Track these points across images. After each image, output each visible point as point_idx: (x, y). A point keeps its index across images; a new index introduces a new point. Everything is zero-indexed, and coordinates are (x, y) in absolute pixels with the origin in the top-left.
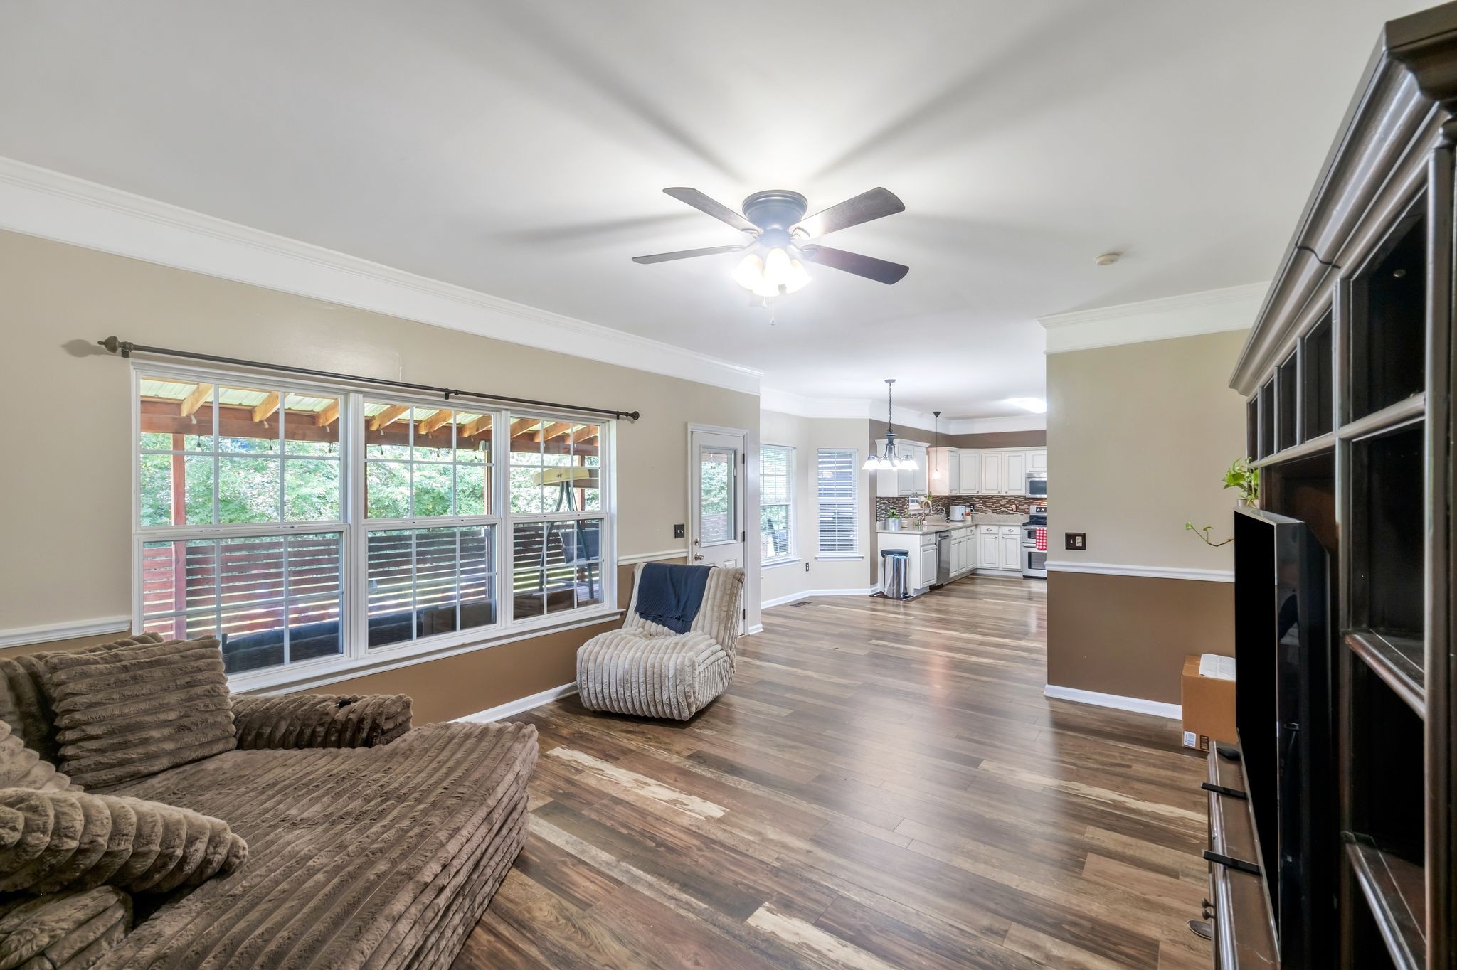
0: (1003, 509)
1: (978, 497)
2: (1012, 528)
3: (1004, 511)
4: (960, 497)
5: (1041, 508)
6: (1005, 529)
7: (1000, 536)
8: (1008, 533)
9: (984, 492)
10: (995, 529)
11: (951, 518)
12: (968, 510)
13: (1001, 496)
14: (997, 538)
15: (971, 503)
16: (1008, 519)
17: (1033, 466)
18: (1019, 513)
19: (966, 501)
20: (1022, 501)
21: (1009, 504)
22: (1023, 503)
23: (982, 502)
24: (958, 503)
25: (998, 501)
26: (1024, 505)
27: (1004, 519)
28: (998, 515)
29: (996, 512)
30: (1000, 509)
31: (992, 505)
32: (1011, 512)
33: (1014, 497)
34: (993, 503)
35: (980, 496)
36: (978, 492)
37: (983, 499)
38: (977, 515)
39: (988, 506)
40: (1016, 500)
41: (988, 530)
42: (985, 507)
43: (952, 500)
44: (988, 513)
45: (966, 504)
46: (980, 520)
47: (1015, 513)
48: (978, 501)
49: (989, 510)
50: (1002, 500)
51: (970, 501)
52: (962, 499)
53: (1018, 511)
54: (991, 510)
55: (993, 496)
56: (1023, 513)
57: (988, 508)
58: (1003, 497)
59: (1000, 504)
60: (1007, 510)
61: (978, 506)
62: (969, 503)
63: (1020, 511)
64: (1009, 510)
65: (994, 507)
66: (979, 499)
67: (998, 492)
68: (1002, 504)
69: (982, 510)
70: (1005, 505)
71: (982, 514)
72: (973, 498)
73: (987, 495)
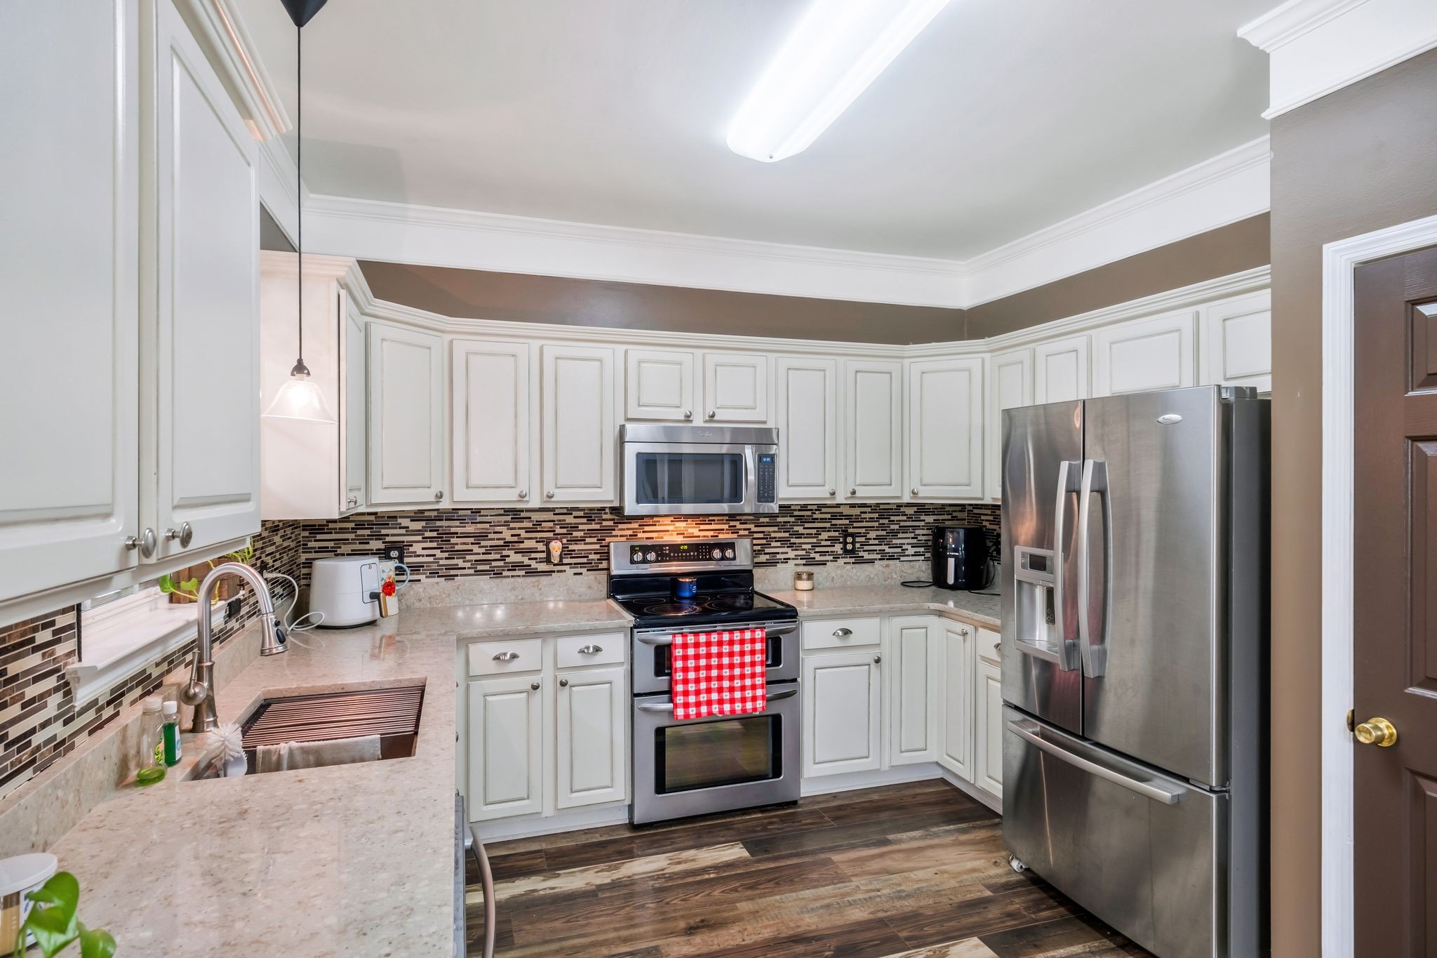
0: (514, 558)
1: (418, 516)
2: (591, 642)
3: (515, 566)
5: (645, 549)
6: (568, 647)
7: (547, 679)
8: (579, 660)
9: (462, 496)
10: (527, 652)
12: (386, 571)
13: (512, 511)
14: (535, 688)
15: (388, 539)
16: (537, 595)
17: (639, 398)
18: (570, 571)
19: (368, 532)
20: (581, 527)
21: (537, 538)
22: (581, 534)
23: (434, 534)
24: (331, 544)
25: (497, 529)
26: (588, 540)
27: (520, 597)
28: (498, 580)
29: (487, 567)
30: (503, 558)
31: (472, 544)
32: (543, 567)
33: (557, 511)
34: (482, 536)
35: (426, 514)
36: (441, 497)
37: (438, 523)
38: (416, 586)
39: (457, 548)
40: (560, 521)
41: (497, 658)
42: (446, 555)
43: (303, 530)
44: (457, 576)
45: (367, 547)
46: (429, 605)
47: (558, 571)
48: (419, 531)
49: (460, 563)
50: (512, 525)
51: (384, 532)
52: (352, 525)
53: (565, 561)
54: (468, 565)
55: (477, 511)
56: (584, 571)
57: (457, 558)
58: (515, 514)
59: (505, 539)
60: (529, 559)
61: (420, 552)
62: (380, 539)
63: (571, 564)
64: (536, 559)
65: (483, 550)
66: (423, 523)
67: (520, 496)
68: (509, 538)
69: (434, 566)
70: (523, 542)
71: (437, 583)
72: (399, 520)
73: (453, 509)
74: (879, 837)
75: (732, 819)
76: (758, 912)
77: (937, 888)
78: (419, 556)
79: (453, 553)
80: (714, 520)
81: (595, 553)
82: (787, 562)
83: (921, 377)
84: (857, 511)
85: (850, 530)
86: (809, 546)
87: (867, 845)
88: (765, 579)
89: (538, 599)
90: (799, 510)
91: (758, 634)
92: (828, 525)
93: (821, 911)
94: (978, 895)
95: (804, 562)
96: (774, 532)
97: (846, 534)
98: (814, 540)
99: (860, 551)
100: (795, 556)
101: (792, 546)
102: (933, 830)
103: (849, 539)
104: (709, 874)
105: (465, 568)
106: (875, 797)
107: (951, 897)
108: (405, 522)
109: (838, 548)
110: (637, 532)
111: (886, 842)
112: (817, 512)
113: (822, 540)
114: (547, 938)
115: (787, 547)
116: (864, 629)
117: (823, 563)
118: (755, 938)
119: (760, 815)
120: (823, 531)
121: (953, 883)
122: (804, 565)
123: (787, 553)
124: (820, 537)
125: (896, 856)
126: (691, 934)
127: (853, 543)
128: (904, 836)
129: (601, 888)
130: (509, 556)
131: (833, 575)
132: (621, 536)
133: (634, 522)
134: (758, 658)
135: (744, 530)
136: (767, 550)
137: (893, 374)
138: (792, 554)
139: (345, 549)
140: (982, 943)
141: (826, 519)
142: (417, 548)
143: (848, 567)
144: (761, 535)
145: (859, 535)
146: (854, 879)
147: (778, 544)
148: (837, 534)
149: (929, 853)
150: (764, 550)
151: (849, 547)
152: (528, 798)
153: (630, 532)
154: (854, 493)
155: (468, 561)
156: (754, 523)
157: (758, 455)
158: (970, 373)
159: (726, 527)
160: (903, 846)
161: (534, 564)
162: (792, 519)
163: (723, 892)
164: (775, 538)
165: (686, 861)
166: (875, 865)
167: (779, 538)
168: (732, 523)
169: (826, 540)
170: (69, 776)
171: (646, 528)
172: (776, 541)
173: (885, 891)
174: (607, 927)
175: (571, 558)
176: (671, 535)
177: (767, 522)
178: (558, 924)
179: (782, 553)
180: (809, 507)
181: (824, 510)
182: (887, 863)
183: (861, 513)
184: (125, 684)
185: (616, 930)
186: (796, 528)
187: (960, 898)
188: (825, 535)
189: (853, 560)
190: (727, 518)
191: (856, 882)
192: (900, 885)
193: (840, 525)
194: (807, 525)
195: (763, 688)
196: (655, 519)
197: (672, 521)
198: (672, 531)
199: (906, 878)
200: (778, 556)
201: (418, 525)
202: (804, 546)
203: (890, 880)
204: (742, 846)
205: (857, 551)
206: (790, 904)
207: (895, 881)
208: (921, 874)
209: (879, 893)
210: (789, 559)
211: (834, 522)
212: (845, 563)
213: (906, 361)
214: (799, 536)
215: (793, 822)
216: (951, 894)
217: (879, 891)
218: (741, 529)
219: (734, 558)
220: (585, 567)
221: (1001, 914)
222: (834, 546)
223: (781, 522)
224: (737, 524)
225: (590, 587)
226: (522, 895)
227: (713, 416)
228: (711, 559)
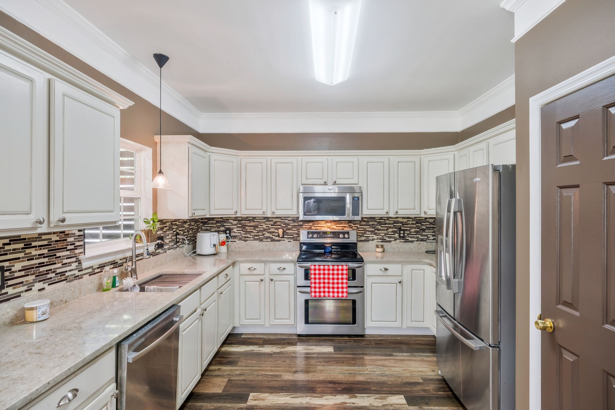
0: (267, 235)
1: (236, 219)
2: (283, 265)
3: (267, 238)
4: (213, 219)
5: (313, 233)
6: (274, 267)
7: (267, 278)
8: (278, 272)
9: (244, 212)
10: (259, 268)
11: (198, 251)
12: (223, 237)
13: (265, 218)
14: (262, 280)
15: (226, 227)
16: (274, 248)
17: (306, 177)
18: (287, 240)
19: (220, 224)
20: (291, 224)
21: (275, 228)
22: (291, 227)
23: (241, 226)
24: (209, 228)
25: (261, 224)
26: (293, 229)
27: (269, 249)
28: (261, 242)
29: (258, 238)
30: (263, 235)
31: (253, 229)
32: (277, 238)
33: (282, 218)
34: (255, 227)
35: (238, 218)
36: (237, 212)
37: (242, 222)
38: (234, 243)
39: (248, 230)
40: (283, 222)
41: (249, 269)
42: (244, 233)
43: (201, 223)
44: (248, 240)
45: (219, 229)
46: (238, 250)
47: (282, 240)
48: (236, 224)
49: (249, 236)
50: (266, 223)
51: (225, 224)
52: (215, 222)
53: (285, 236)
54: (252, 236)
55: (255, 218)
56: (292, 240)
57: (248, 234)
58: (267, 219)
59: (264, 228)
60: (272, 235)
61: (236, 231)
62: (224, 227)
63: (287, 238)
64: (275, 235)
65: (257, 232)
66: (237, 222)
67: (263, 212)
68: (265, 228)
69: (241, 237)
70: (270, 229)
71: (241, 242)
72: (230, 221)
73: (247, 217)
74: (390, 353)
75: (335, 338)
76: (323, 371)
77: (400, 375)
78: (236, 233)
79: (247, 232)
80: (342, 223)
81: (296, 234)
82: (374, 240)
83: (428, 163)
84: (405, 220)
85: (402, 228)
86: (384, 234)
87: (382, 355)
88: (363, 247)
89: (275, 250)
90: (379, 219)
91: (345, 267)
92: (392, 226)
93: (347, 375)
94: (417, 381)
95: (381, 240)
96: (368, 228)
97: (400, 229)
98: (386, 232)
99: (407, 237)
100: (377, 238)
101: (375, 234)
102: (415, 354)
103: (402, 232)
104: (314, 355)
105: (250, 238)
106: (399, 338)
107: (403, 379)
108: (231, 221)
109: (397, 235)
110: (312, 227)
111: (392, 355)
112: (387, 220)
113: (389, 232)
114: (248, 365)
115: (374, 234)
116: (394, 269)
117: (390, 242)
118: (316, 379)
119: (347, 338)
120: (390, 228)
121: (409, 375)
122: (381, 242)
123: (373, 237)
124: (388, 231)
125: (391, 361)
126: (295, 373)
127: (404, 234)
128: (400, 354)
129: (275, 353)
130: (265, 234)
131: (394, 246)
132: (306, 228)
133: (311, 223)
134: (345, 276)
135: (355, 227)
136: (365, 235)
137: (416, 163)
138: (375, 237)
139: (213, 230)
140: (404, 398)
141: (391, 223)
142: (235, 230)
143: (401, 243)
144: (362, 229)
145: (406, 230)
146: (368, 366)
147: (370, 233)
148: (396, 230)
149: (407, 362)
150: (363, 235)
151: (402, 235)
152: (260, 319)
153: (309, 227)
154: (397, 212)
155: (252, 235)
156: (359, 224)
157: (352, 197)
158: (449, 160)
159: (347, 225)
160: (397, 358)
161: (274, 237)
162: (376, 223)
163: (315, 362)
164: (368, 230)
165: (309, 350)
166: (380, 363)
167: (370, 230)
168: (350, 224)
169: (391, 232)
170: (76, 285)
171: (315, 225)
172: (368, 232)
173: (377, 373)
174: (269, 365)
175: (287, 235)
176: (325, 228)
177: (365, 224)
178: (254, 362)
179: (371, 237)
180: (383, 218)
181: (390, 219)
182: (386, 363)
183: (407, 221)
184: (106, 263)
185: (271, 367)
186: (377, 227)
187: (408, 380)
188: (390, 230)
189: (404, 241)
190: (348, 222)
191: (368, 367)
192: (385, 371)
193: (397, 226)
194: (382, 226)
195: (346, 288)
196: (319, 222)
197: (325, 223)
198: (325, 227)
199: (390, 369)
200: (370, 238)
201: (236, 222)
202: (381, 234)
203: (382, 369)
204: (333, 348)
205: (406, 237)
206: (337, 370)
207: (384, 370)
208: (397, 369)
209: (374, 373)
210: (374, 239)
211: (395, 225)
212: (400, 242)
213: (422, 157)
214: (379, 230)
215: (358, 343)
216: (405, 378)
217: (375, 372)
218: (354, 227)
219: (349, 238)
220: (292, 239)
221: (420, 389)
222: (395, 234)
223: (371, 224)
224: (352, 224)
225: (293, 247)
226: (249, 351)
227: (335, 182)
228: (339, 238)
